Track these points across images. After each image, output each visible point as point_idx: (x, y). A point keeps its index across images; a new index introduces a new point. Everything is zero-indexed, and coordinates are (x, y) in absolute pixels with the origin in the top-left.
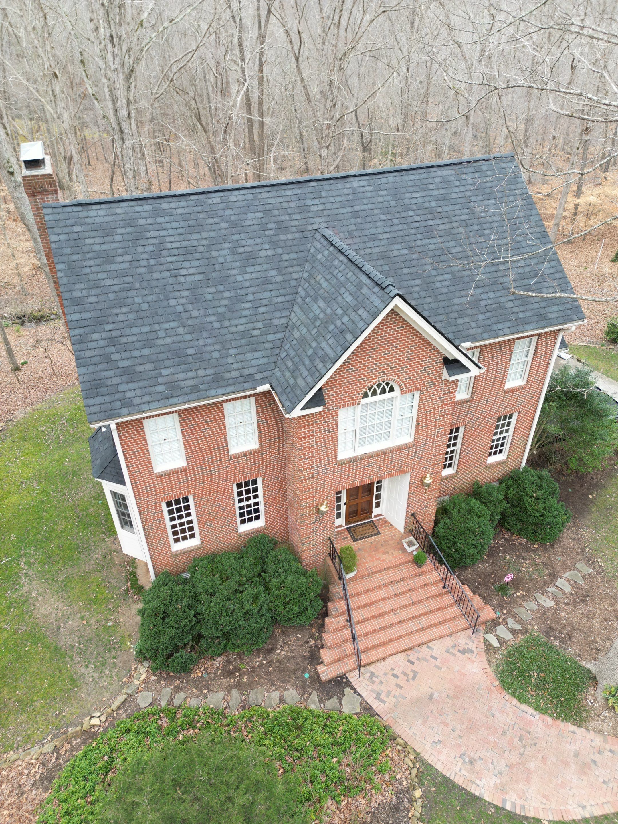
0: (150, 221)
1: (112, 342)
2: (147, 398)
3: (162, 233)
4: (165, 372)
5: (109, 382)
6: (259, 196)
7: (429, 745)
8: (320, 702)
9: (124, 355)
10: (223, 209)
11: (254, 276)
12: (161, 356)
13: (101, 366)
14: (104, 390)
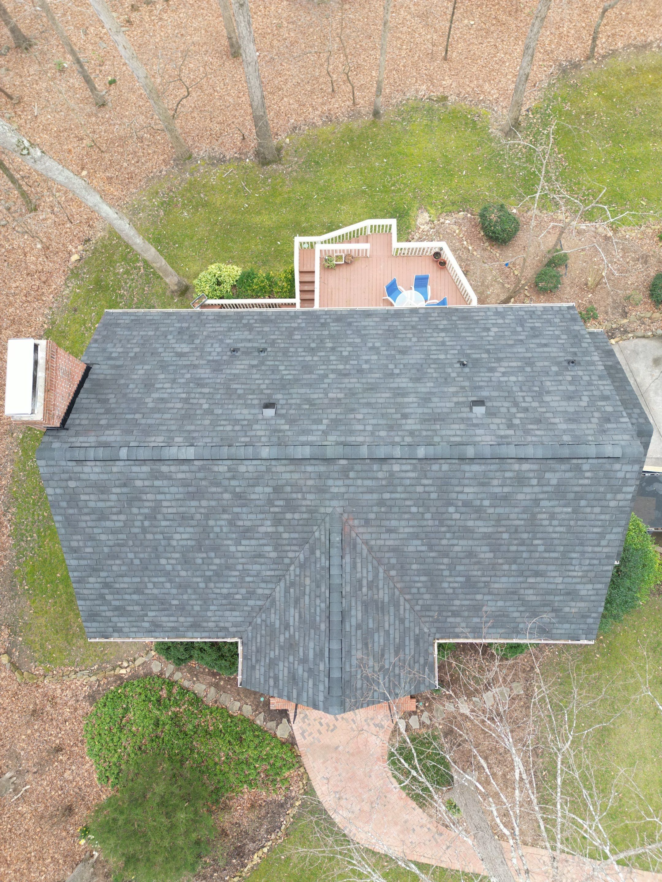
0: (147, 483)
1: (106, 585)
2: (135, 629)
3: (159, 497)
4: (150, 614)
5: (104, 614)
6: (274, 469)
7: (319, 777)
8: (265, 720)
9: (116, 596)
10: (229, 479)
11: (248, 548)
12: (148, 602)
13: (96, 602)
14: (99, 619)
